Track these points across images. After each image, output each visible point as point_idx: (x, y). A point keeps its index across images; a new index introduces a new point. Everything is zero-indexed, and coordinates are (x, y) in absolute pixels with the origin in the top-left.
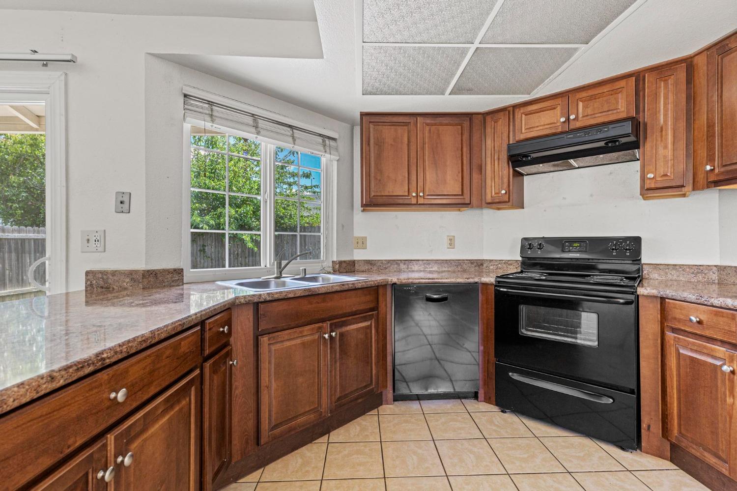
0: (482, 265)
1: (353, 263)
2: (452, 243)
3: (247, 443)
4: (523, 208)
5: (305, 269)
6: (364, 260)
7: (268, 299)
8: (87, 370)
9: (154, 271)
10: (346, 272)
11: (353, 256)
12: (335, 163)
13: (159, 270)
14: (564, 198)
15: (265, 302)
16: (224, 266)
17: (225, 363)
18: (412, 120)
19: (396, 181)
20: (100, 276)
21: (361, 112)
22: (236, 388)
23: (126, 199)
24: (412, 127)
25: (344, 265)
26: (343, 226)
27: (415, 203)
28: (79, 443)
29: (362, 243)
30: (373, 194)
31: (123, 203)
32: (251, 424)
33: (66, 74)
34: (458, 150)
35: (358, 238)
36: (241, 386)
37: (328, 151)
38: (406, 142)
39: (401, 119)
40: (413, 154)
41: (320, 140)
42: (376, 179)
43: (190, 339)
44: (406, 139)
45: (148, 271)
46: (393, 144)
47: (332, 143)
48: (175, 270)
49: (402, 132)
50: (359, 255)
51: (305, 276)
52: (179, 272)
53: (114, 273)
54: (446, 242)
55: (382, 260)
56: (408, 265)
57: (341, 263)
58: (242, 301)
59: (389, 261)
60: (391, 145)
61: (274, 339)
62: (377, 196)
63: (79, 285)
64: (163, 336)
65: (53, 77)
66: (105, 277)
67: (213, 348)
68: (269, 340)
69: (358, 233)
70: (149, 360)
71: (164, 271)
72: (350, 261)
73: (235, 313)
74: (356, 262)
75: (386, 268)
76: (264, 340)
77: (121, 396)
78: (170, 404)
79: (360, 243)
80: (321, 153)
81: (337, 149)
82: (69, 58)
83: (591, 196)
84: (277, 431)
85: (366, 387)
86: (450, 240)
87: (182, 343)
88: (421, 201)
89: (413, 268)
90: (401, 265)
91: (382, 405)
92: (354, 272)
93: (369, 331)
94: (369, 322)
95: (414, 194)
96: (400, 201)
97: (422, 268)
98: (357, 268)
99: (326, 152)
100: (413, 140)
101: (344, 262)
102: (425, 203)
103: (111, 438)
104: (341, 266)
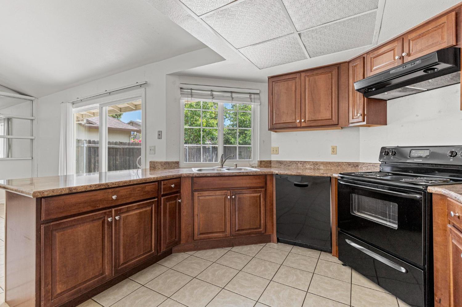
0: (357, 166)
1: (270, 162)
2: (334, 150)
3: (188, 237)
4: (386, 124)
5: (236, 164)
6: (276, 161)
8: (102, 187)
9: (168, 162)
10: (265, 167)
11: (270, 158)
12: (259, 106)
13: (170, 162)
14: (417, 116)
15: (196, 177)
16: (200, 161)
17: (175, 199)
18: (298, 75)
19: (287, 113)
20: (153, 163)
21: (268, 77)
22: (184, 212)
23: (160, 133)
24: (297, 80)
25: (263, 163)
26: (264, 141)
27: (300, 126)
28: (101, 207)
29: (277, 151)
30: (274, 122)
31: (160, 135)
32: (190, 230)
33: (145, 88)
34: (329, 89)
35: (273, 148)
36: (185, 211)
37: (253, 100)
38: (294, 90)
39: (291, 76)
40: (298, 97)
41: (248, 96)
42: (276, 114)
43: (151, 186)
44: (294, 88)
45: (166, 162)
46: (286, 92)
47: (256, 96)
48: (176, 162)
49: (292, 84)
50: (274, 158)
51: (236, 167)
52: (177, 163)
54: (330, 150)
55: (287, 161)
56: (303, 165)
57: (261, 162)
58: (185, 176)
59: (291, 162)
60: (285, 93)
61: (201, 194)
62: (277, 123)
64: (135, 183)
65: (141, 91)
67: (165, 193)
68: (198, 194)
69: (274, 145)
70: (129, 190)
71: (172, 162)
72: (268, 161)
73: (183, 181)
74: (272, 161)
75: (289, 166)
76: (196, 194)
77: (114, 197)
78: (139, 207)
79: (275, 151)
80: (249, 103)
81: (260, 99)
82: (145, 83)
83: (440, 112)
84: (202, 236)
85: (256, 228)
86: (333, 149)
87: (147, 187)
88: (303, 125)
89: (307, 167)
90: (299, 164)
91: (270, 242)
92: (271, 167)
93: (258, 199)
94: (259, 194)
95: (298, 121)
96: (291, 126)
97: (312, 167)
98: (272, 165)
99: (251, 101)
100: (298, 87)
101: (264, 161)
102: (306, 126)
103: (113, 210)
104: (262, 164)
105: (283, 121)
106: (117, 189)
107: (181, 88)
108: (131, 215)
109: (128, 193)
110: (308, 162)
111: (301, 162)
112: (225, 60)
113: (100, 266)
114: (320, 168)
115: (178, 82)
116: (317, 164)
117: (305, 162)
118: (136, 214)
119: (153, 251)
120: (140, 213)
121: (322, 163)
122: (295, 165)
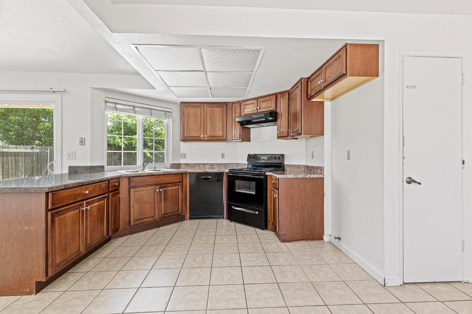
2: (223, 156)
3: (125, 224)
4: (250, 141)
5: (155, 167)
6: (184, 163)
7: (133, 176)
8: (80, 185)
9: (93, 166)
10: (176, 168)
11: (180, 161)
12: (171, 122)
13: (95, 166)
14: (263, 138)
15: (132, 177)
16: (121, 165)
17: (117, 195)
18: (202, 105)
19: (195, 130)
20: (74, 168)
21: (180, 102)
22: (122, 205)
23: (83, 140)
24: (202, 107)
25: (175, 165)
26: (175, 149)
27: (203, 139)
28: (79, 200)
29: (184, 156)
30: (185, 136)
31: (82, 142)
32: (127, 218)
33: (62, 95)
34: (221, 117)
35: (182, 154)
37: (167, 117)
38: (200, 114)
39: (197, 105)
40: (202, 120)
41: (164, 113)
42: (187, 129)
43: (105, 184)
44: (200, 113)
45: (91, 166)
46: (194, 115)
47: (170, 114)
48: (101, 166)
49: (198, 110)
50: (182, 161)
51: (155, 169)
52: (103, 167)
53: (79, 167)
54: (221, 156)
55: (192, 163)
56: (204, 166)
57: (173, 164)
58: (124, 176)
59: (195, 164)
60: (193, 115)
61: (136, 190)
62: (187, 136)
63: (66, 171)
64: (97, 181)
65: (57, 97)
66: (76, 168)
67: (112, 189)
68: (134, 190)
69: (182, 151)
70: (93, 187)
71: (97, 166)
72: (179, 164)
73: (121, 180)
74: (181, 164)
75: (194, 167)
76: (132, 190)
77: (87, 192)
78: (99, 200)
80: (164, 118)
81: (172, 116)
82: (64, 90)
84: (137, 222)
85: (176, 211)
87: (102, 185)
88: (206, 139)
89: (206, 167)
91: (185, 220)
92: (180, 168)
93: (177, 190)
94: (178, 187)
95: (202, 136)
96: (197, 139)
97: (210, 167)
98: (181, 167)
99: (166, 118)
100: (202, 113)
101: (175, 164)
102: (208, 139)
103: (85, 202)
104: (173, 166)
105: (192, 135)
107: (105, 101)
108: (94, 206)
110: (207, 164)
111: (202, 164)
112: (156, 89)
113: (78, 245)
114: (215, 167)
115: (103, 95)
116: (213, 165)
117: (205, 164)
118: (96, 205)
119: (105, 235)
120: (98, 205)
121: (216, 164)
122: (198, 166)
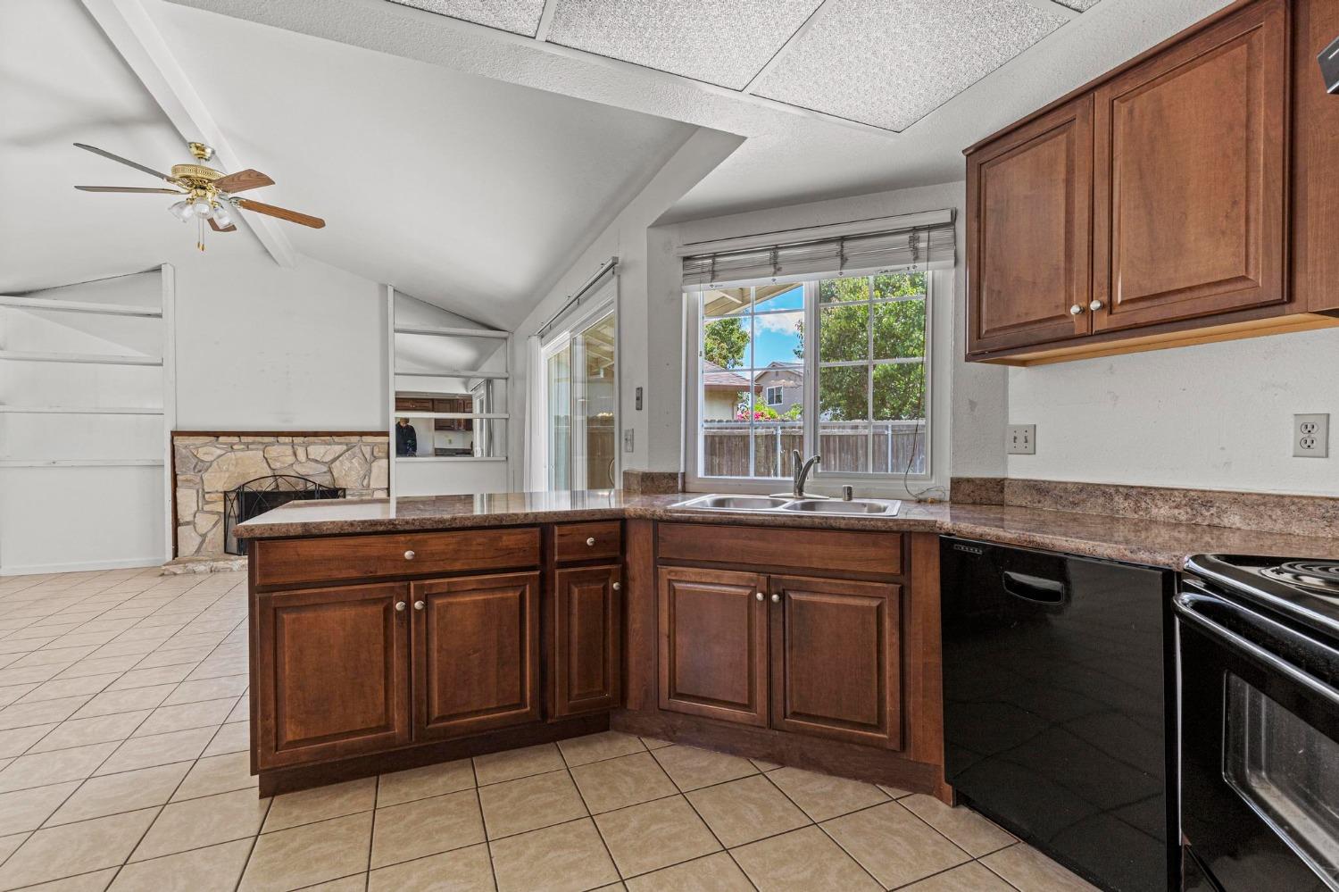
1: (1000, 484)
5: (850, 489)
6: (1024, 480)
8: (381, 528)
10: (974, 503)
11: (1005, 468)
12: (954, 272)
13: (655, 473)
15: (663, 521)
17: (603, 580)
18: (1079, 110)
19: (1034, 284)
20: (627, 476)
21: (963, 152)
22: (634, 621)
23: (640, 395)
24: (1079, 128)
25: (966, 488)
26: (973, 404)
27: (1086, 330)
28: (380, 574)
30: (985, 327)
31: (639, 400)
33: (619, 276)
35: (1016, 429)
36: (637, 619)
37: (923, 255)
38: (1061, 177)
39: (1048, 123)
42: (991, 291)
43: (519, 537)
44: (1062, 167)
45: (646, 474)
46: (1027, 194)
48: (670, 474)
49: (1054, 150)
50: (1019, 469)
51: (848, 498)
52: (674, 477)
53: (631, 474)
54: (1289, 435)
55: (1066, 483)
56: (1137, 502)
57: (956, 483)
59: (1083, 488)
60: (1026, 197)
66: (629, 478)
67: (569, 557)
68: (670, 572)
69: (1018, 417)
71: (660, 474)
72: (989, 480)
73: (632, 527)
74: (1006, 483)
75: (1075, 504)
76: (665, 571)
77: (408, 554)
79: (1021, 439)
80: (905, 266)
82: (613, 260)
84: (682, 703)
85: (866, 727)
86: (1308, 428)
87: (504, 538)
88: (1102, 322)
89: (1154, 511)
90: (1119, 499)
92: (1001, 504)
93: (873, 619)
95: (1075, 309)
96: (1045, 332)
97: (1183, 515)
98: (1008, 496)
99: (916, 259)
100: (1081, 161)
101: (969, 480)
102: (1113, 326)
103: (412, 584)
104: (969, 493)
105: (1018, 316)
106: (420, 536)
107: (686, 259)
108: (459, 604)
109: (451, 547)
110: (1166, 493)
111: (1129, 492)
112: (744, 139)
114: (1226, 522)
115: (678, 241)
116: (1208, 504)
117: (1147, 491)
118: (475, 602)
119: (529, 708)
120: (487, 602)
122: (1101, 500)
